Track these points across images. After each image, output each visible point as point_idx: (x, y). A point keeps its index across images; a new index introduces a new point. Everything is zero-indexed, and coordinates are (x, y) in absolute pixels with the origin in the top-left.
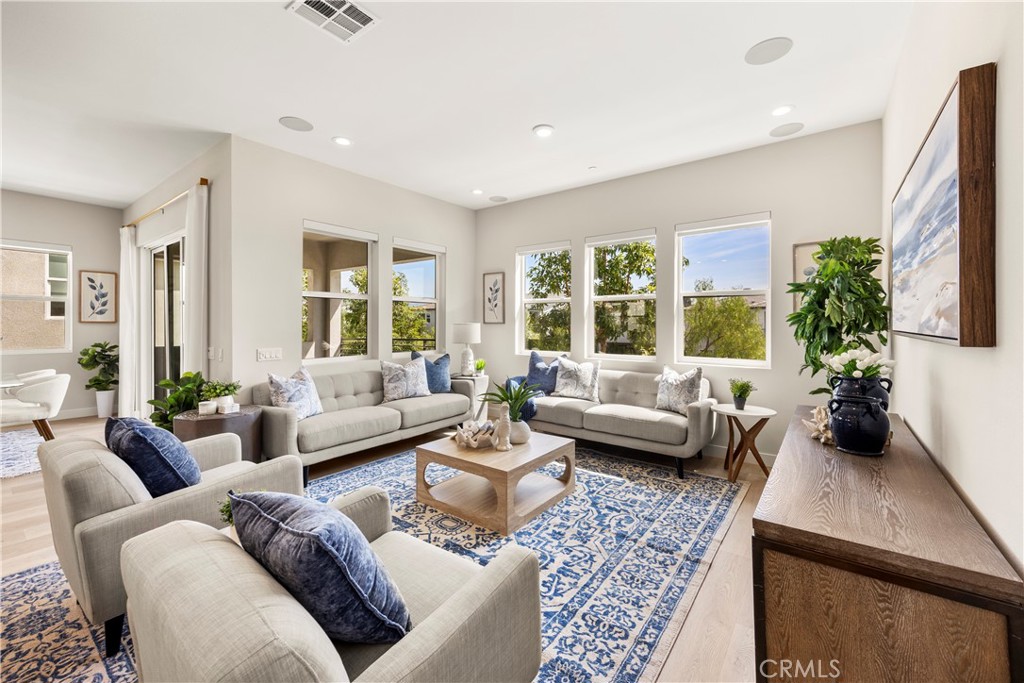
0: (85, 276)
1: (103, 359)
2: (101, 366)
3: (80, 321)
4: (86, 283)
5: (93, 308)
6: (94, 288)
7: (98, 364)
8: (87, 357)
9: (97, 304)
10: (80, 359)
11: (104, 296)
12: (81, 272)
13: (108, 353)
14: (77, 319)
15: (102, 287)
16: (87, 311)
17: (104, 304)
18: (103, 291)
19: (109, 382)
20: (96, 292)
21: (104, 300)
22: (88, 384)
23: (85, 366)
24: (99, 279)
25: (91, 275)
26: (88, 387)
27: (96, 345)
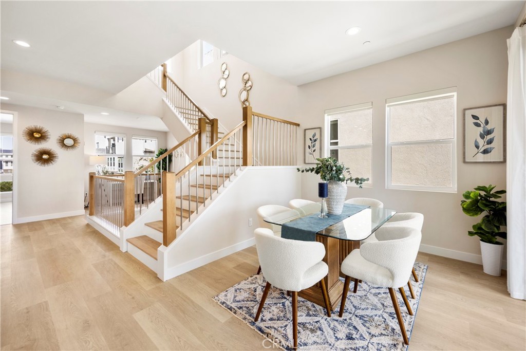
0: (469, 114)
1: (486, 206)
2: (484, 214)
3: (465, 162)
4: (470, 121)
5: (477, 147)
6: (478, 125)
7: (482, 211)
8: (468, 201)
9: (481, 142)
10: (463, 202)
11: (489, 132)
12: (465, 110)
13: (492, 199)
14: (461, 159)
15: (487, 122)
16: (471, 150)
17: (490, 142)
18: (489, 127)
19: (494, 234)
20: (480, 130)
21: (489, 137)
22: (472, 230)
23: (467, 210)
24: (482, 114)
25: (475, 112)
26: (470, 233)
27: (479, 188)
